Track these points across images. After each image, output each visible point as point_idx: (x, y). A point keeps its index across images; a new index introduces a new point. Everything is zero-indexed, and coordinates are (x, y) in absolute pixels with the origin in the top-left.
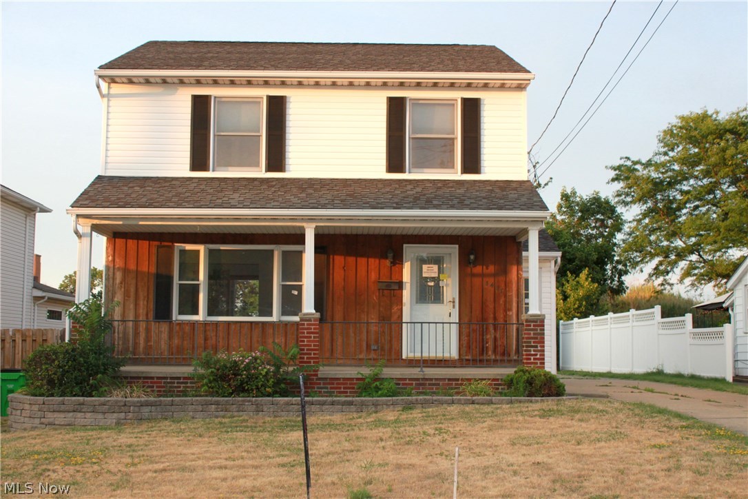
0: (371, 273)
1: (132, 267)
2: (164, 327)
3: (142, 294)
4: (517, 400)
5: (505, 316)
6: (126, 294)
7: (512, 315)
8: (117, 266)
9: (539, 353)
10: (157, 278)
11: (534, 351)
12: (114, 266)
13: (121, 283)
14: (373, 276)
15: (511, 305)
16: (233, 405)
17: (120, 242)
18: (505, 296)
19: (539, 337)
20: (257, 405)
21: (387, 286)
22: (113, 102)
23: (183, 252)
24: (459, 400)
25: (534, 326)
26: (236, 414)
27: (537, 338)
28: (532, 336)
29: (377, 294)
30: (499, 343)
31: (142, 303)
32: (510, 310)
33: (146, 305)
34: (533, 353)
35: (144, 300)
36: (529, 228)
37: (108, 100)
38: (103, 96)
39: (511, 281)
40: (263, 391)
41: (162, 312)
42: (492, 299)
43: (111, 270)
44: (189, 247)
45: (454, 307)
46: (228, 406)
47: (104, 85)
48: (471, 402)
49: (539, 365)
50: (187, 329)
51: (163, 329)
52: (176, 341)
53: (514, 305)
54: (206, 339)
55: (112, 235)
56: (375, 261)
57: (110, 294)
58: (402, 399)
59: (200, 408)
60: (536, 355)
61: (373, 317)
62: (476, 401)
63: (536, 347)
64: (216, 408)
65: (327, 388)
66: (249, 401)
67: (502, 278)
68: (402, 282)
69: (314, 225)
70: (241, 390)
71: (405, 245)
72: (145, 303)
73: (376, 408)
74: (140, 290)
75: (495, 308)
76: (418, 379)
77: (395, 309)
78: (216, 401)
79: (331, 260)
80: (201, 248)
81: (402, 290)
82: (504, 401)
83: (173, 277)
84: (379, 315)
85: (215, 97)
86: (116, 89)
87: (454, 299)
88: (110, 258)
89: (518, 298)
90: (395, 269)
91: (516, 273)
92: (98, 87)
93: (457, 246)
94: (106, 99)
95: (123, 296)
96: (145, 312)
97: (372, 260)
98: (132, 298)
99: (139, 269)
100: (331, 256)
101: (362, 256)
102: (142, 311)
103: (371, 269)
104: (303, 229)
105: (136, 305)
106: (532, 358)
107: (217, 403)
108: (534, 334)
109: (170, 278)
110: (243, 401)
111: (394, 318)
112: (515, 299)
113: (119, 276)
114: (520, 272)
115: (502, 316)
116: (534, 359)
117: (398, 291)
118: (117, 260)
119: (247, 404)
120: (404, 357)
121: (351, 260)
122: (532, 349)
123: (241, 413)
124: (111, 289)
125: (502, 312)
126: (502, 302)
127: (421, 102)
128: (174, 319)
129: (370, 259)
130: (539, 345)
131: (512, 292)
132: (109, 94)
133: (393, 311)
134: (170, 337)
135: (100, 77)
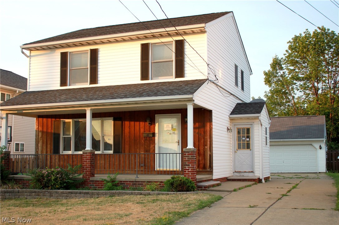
0: (141, 129)
1: (45, 130)
2: (57, 157)
3: (49, 142)
4: (161, 193)
5: (204, 148)
6: (43, 143)
7: (207, 148)
8: (39, 130)
9: (190, 169)
10: (54, 135)
11: (188, 167)
12: (38, 130)
13: (41, 138)
14: (142, 130)
15: (207, 143)
16: (41, 193)
17: (41, 119)
18: (204, 138)
19: (190, 160)
20: (50, 193)
21: (147, 135)
22: (32, 59)
23: (64, 123)
24: (135, 193)
25: (188, 154)
26: (42, 197)
27: (189, 161)
28: (187, 159)
29: (144, 139)
30: (201, 162)
31: (49, 146)
32: (206, 145)
33: (50, 147)
34: (187, 168)
35: (49, 145)
36: (187, 104)
37: (30, 58)
38: (28, 57)
39: (207, 131)
40: (55, 187)
41: (56, 150)
42: (197, 140)
43: (38, 132)
44: (67, 120)
45: (179, 144)
46: (39, 194)
47: (27, 52)
48: (140, 194)
49: (190, 175)
50: (66, 157)
51: (56, 158)
52: (62, 163)
53: (208, 143)
54: (73, 162)
55: (37, 117)
56: (143, 123)
57: (37, 143)
58: (109, 192)
59: (29, 194)
60: (189, 169)
61: (142, 150)
62: (143, 194)
63: (189, 165)
64: (35, 194)
65: (94, 185)
66: (47, 191)
67: (202, 129)
68: (155, 133)
69: (90, 108)
70: (45, 186)
71: (156, 115)
72: (50, 146)
73: (98, 196)
74: (48, 140)
75: (199, 145)
76: (133, 182)
77: (152, 146)
78: (34, 191)
79: (124, 124)
80: (71, 120)
81: (155, 137)
82: (155, 194)
83: (60, 134)
84: (145, 149)
85: (70, 52)
86: (33, 53)
87: (178, 140)
88: (37, 127)
89: (210, 139)
90: (152, 126)
91: (209, 126)
92: (23, 53)
93: (180, 114)
94: (29, 58)
95: (42, 143)
96: (50, 150)
97: (141, 123)
98: (45, 144)
99: (48, 131)
100: (124, 122)
101: (137, 121)
102: (49, 150)
103: (141, 126)
104: (85, 110)
105: (47, 147)
106: (187, 171)
107: (35, 192)
108: (188, 159)
109: (59, 135)
110: (45, 191)
111: (151, 151)
112: (208, 140)
113: (40, 134)
114: (211, 126)
115: (202, 148)
116: (188, 172)
117: (153, 138)
118: (39, 127)
119: (46, 192)
120: (156, 170)
121: (132, 123)
122: (187, 166)
123: (44, 197)
124: (37, 140)
125: (202, 146)
126: (202, 142)
127: (157, 44)
128: (61, 153)
129: (140, 123)
130: (190, 164)
131: (207, 136)
132: (30, 56)
133: (151, 147)
134: (59, 161)
135: (23, 49)
